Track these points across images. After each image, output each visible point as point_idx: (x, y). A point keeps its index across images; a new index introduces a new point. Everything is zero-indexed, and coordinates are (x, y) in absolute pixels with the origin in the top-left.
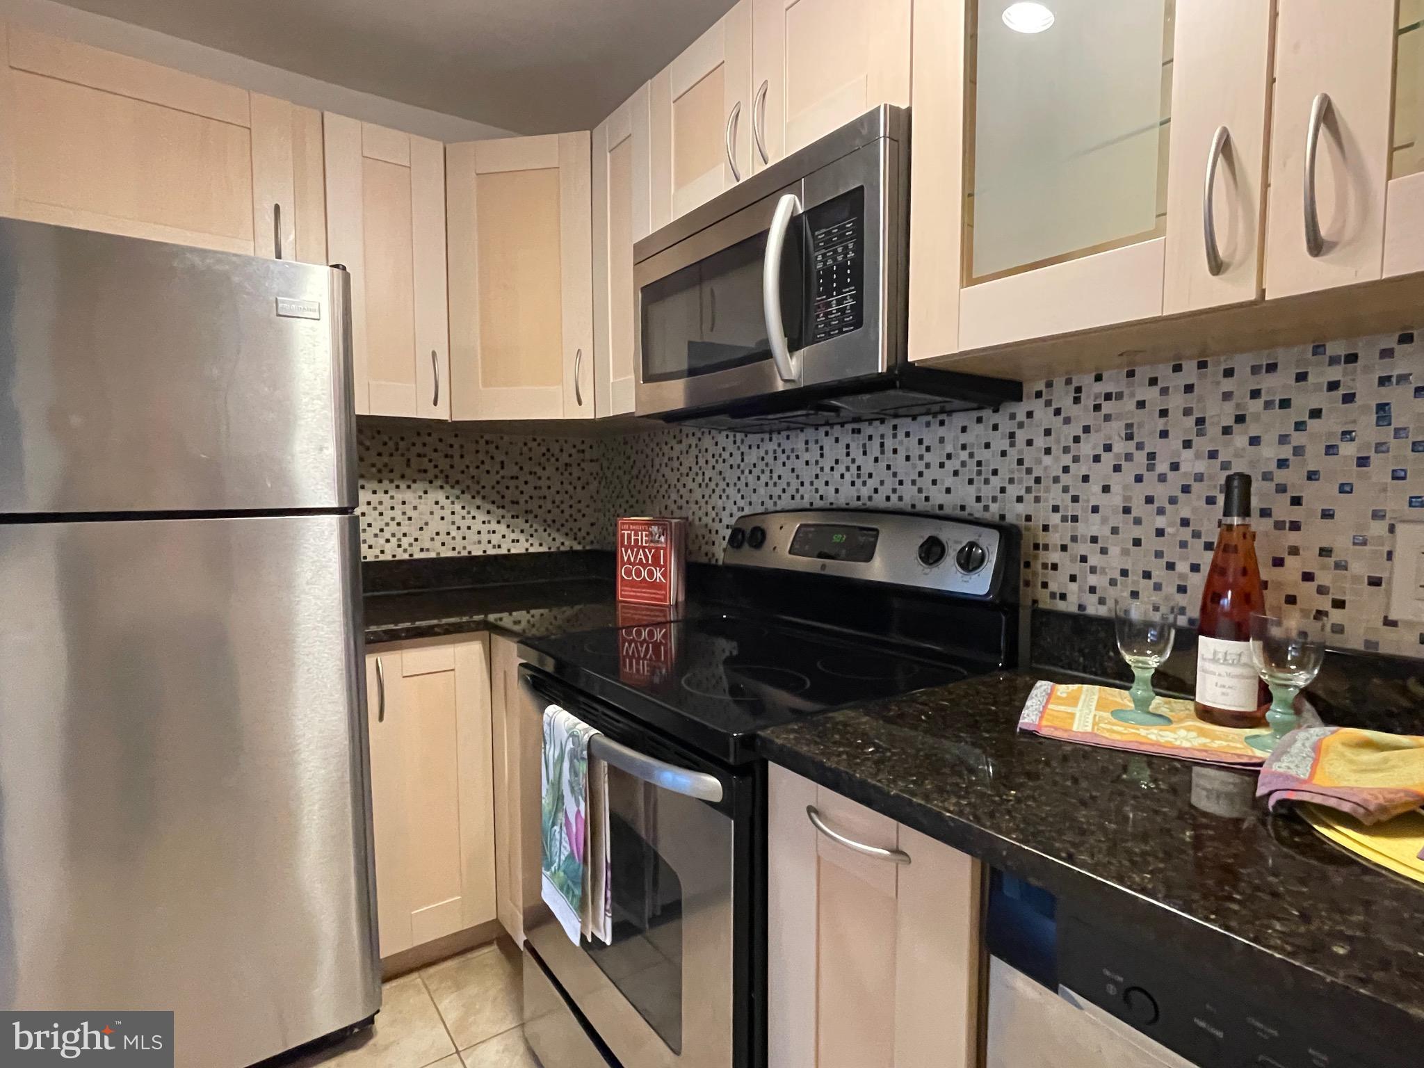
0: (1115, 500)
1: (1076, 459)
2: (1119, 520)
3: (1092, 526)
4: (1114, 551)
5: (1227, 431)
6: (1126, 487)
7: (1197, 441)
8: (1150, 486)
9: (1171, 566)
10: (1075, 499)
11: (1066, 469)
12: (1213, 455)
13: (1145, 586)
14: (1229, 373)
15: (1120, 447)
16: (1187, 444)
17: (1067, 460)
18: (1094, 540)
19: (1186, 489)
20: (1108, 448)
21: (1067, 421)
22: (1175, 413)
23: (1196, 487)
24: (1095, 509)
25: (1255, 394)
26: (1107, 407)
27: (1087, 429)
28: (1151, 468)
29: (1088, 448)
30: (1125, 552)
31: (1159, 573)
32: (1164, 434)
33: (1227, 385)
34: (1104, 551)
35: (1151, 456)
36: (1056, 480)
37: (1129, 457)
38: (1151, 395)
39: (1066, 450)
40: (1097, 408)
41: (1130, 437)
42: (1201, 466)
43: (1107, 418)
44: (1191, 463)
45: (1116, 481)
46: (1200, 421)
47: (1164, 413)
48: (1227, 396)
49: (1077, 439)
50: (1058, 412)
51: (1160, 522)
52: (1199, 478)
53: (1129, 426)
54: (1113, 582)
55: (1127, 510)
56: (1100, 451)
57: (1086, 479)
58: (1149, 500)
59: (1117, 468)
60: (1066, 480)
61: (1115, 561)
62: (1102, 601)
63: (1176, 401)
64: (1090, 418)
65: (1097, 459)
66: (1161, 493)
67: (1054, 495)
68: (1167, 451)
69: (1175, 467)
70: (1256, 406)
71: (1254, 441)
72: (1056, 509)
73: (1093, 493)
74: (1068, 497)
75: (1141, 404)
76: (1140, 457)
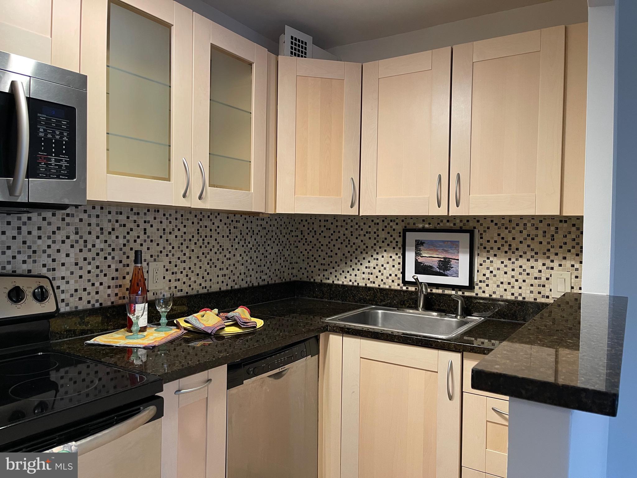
0: (72, 259)
1: (54, 242)
2: (73, 268)
3: (62, 272)
4: (72, 282)
5: (110, 233)
6: (76, 254)
7: (101, 236)
8: (85, 254)
9: (93, 285)
10: (54, 260)
11: (49, 247)
12: (106, 241)
13: (84, 295)
14: (110, 213)
15: (73, 237)
16: (98, 237)
17: (50, 242)
18: (63, 278)
19: (98, 254)
20: (68, 237)
21: (49, 224)
22: (94, 225)
23: (101, 253)
24: (63, 264)
25: (117, 221)
26: (68, 220)
27: (59, 228)
28: (86, 246)
29: (59, 237)
30: (76, 282)
31: (89, 288)
32: (90, 233)
33: (109, 217)
34: (68, 282)
35: (85, 242)
36: (44, 252)
37: (77, 242)
38: (85, 216)
39: (49, 238)
40: (63, 219)
41: (77, 233)
42: (102, 246)
43: (68, 224)
44: (99, 244)
45: (72, 252)
46: (102, 229)
47: (89, 225)
48: (110, 221)
49: (54, 233)
50: (44, 219)
51: (89, 268)
52: (102, 250)
53: (77, 229)
54: (72, 295)
55: (76, 264)
56: (64, 238)
57: (58, 251)
58: (85, 259)
59: (72, 246)
60: (49, 251)
61: (72, 286)
62: (67, 305)
63: (94, 221)
64: (60, 224)
65: (63, 242)
66: (90, 256)
67: (44, 259)
68: (91, 239)
69: (94, 246)
70: (117, 225)
71: (117, 237)
72: (44, 266)
73: (62, 257)
74: (50, 260)
75: (81, 220)
76: (81, 242)
